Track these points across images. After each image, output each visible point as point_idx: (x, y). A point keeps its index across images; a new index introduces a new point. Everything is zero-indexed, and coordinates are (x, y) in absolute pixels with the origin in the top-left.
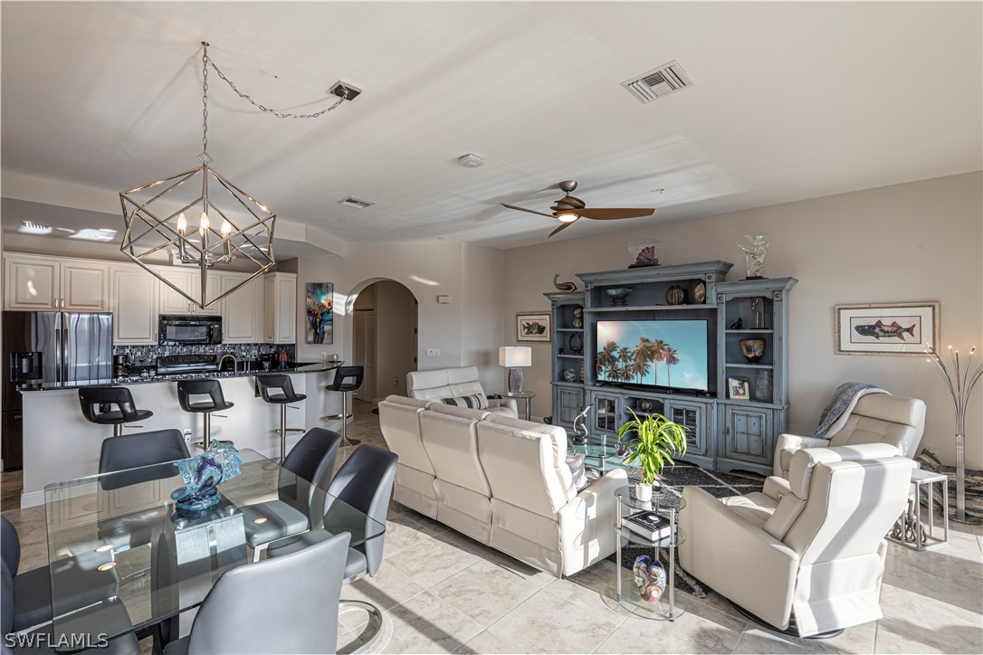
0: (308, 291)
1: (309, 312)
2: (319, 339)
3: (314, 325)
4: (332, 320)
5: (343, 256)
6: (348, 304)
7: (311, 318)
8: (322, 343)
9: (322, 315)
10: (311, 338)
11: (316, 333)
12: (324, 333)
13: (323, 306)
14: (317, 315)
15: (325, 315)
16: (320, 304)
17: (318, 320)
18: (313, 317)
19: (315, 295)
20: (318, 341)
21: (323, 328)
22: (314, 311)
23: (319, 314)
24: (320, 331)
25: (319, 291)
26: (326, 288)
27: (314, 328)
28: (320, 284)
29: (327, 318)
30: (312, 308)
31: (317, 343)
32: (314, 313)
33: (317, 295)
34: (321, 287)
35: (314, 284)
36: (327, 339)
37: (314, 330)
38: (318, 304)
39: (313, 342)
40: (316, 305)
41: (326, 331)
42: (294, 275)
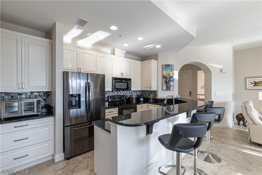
0: (163, 68)
1: (164, 77)
4: (173, 81)
10: (165, 88)
15: (171, 78)
16: (169, 73)
17: (168, 80)
18: (166, 79)
19: (166, 69)
20: (168, 89)
21: (170, 84)
22: (166, 76)
23: (168, 78)
24: (169, 85)
25: (168, 68)
26: (171, 66)
27: (166, 84)
28: (169, 65)
29: (171, 80)
30: (165, 75)
31: (168, 90)
32: (166, 77)
33: (167, 70)
34: (169, 66)
35: (166, 65)
36: (172, 88)
37: (166, 85)
38: (168, 73)
39: (165, 90)
40: (167, 74)
41: (172, 85)
42: (156, 61)
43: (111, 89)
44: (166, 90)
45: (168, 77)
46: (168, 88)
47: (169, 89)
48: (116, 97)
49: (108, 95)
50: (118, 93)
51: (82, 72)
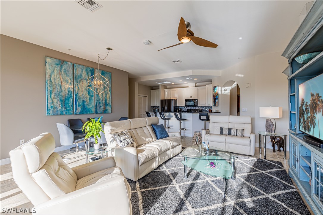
0: (213, 89)
1: (214, 96)
2: (215, 105)
3: (215, 100)
4: (218, 98)
5: (220, 75)
7: (214, 98)
9: (216, 97)
11: (215, 103)
28: (215, 86)
36: (217, 105)
40: (215, 94)
41: (217, 102)
42: (211, 85)
43: (184, 105)
48: (192, 110)
51: (172, 99)
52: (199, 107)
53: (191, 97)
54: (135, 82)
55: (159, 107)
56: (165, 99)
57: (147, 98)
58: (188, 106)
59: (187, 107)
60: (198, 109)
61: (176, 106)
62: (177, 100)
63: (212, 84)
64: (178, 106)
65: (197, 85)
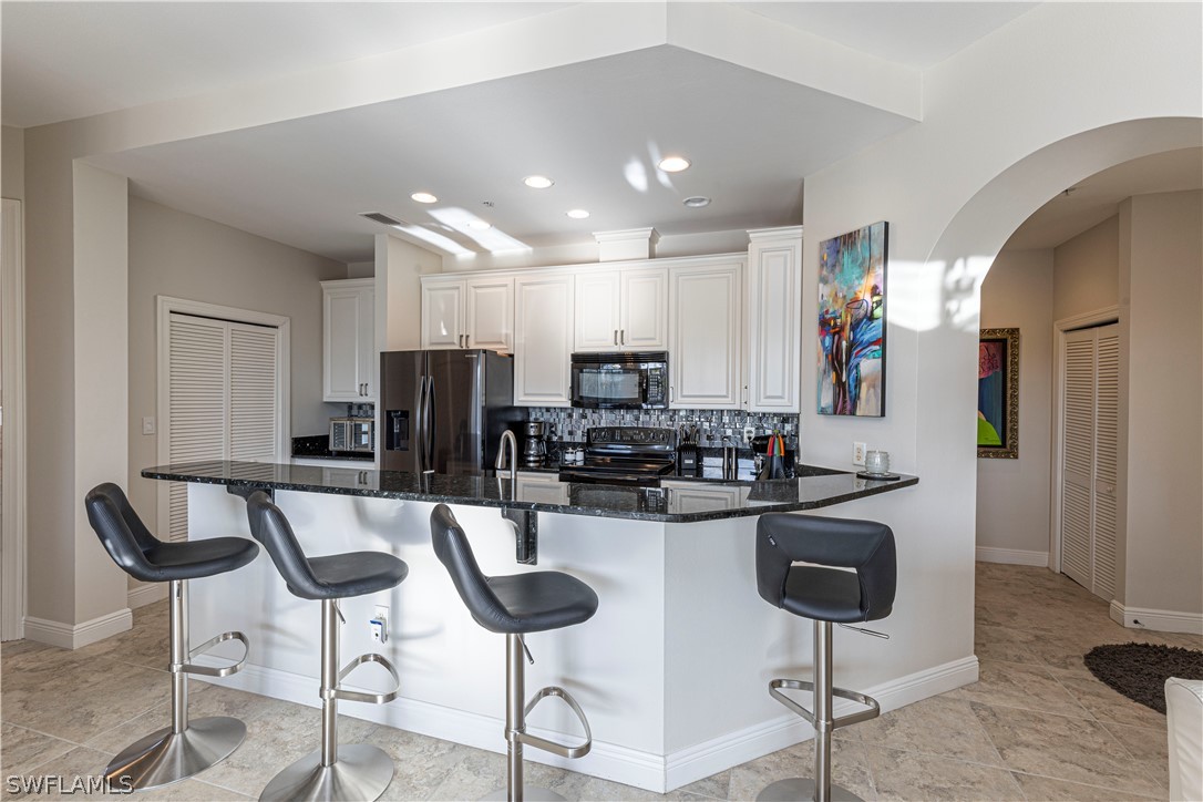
0: (823, 265)
1: (825, 324)
2: (845, 402)
3: (838, 362)
4: (882, 341)
5: (921, 120)
6: (950, 293)
7: (828, 340)
8: (853, 413)
9: (854, 327)
10: (827, 399)
11: (839, 384)
12: (858, 382)
13: (855, 301)
14: (842, 328)
15: (864, 325)
16: (850, 296)
17: (844, 343)
18: (834, 334)
19: (837, 270)
20: (844, 408)
21: (857, 366)
22: (835, 318)
23: (848, 327)
24: (848, 376)
25: (846, 259)
26: (866, 243)
27: (835, 369)
28: (850, 235)
29: (866, 337)
30: (831, 311)
31: (842, 413)
32: (835, 324)
33: (842, 271)
34: (854, 243)
35: (836, 239)
36: (868, 400)
37: (833, 375)
38: (844, 297)
39: (830, 410)
40: (840, 301)
41: (866, 378)
42: (796, 231)
43: (564, 399)
44: (835, 413)
45: (846, 324)
46: (844, 402)
47: (849, 407)
48: (621, 437)
49: (591, 422)
50: (637, 419)
51: (472, 346)
52: (675, 411)
53: (620, 336)
54: (75, 162)
55: (373, 407)
56: (426, 347)
57: (281, 337)
58: (595, 405)
59: (589, 412)
60: (664, 426)
61: (501, 401)
62: (512, 356)
63: (800, 221)
64: (520, 400)
65: (658, 248)
